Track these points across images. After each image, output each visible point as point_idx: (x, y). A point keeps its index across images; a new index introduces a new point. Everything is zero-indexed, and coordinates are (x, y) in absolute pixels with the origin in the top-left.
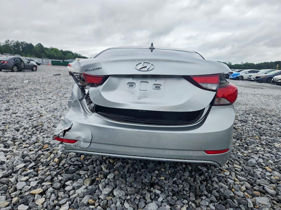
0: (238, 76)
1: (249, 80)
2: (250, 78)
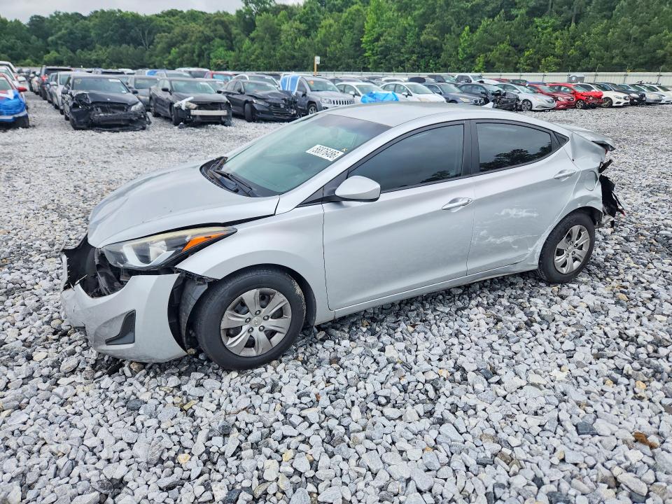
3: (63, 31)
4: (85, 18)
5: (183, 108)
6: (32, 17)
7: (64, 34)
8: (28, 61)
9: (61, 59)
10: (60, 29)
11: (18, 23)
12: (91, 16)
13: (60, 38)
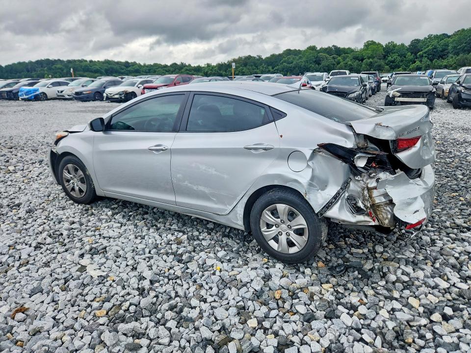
0: (37, 93)
1: (60, 98)
2: (63, 96)
3: (430, 48)
4: (449, 37)
5: (391, 96)
6: (413, 41)
7: (429, 50)
8: (401, 69)
9: (421, 67)
10: (428, 46)
11: (403, 45)
12: (454, 35)
13: (425, 53)
